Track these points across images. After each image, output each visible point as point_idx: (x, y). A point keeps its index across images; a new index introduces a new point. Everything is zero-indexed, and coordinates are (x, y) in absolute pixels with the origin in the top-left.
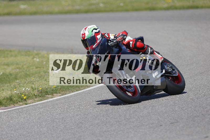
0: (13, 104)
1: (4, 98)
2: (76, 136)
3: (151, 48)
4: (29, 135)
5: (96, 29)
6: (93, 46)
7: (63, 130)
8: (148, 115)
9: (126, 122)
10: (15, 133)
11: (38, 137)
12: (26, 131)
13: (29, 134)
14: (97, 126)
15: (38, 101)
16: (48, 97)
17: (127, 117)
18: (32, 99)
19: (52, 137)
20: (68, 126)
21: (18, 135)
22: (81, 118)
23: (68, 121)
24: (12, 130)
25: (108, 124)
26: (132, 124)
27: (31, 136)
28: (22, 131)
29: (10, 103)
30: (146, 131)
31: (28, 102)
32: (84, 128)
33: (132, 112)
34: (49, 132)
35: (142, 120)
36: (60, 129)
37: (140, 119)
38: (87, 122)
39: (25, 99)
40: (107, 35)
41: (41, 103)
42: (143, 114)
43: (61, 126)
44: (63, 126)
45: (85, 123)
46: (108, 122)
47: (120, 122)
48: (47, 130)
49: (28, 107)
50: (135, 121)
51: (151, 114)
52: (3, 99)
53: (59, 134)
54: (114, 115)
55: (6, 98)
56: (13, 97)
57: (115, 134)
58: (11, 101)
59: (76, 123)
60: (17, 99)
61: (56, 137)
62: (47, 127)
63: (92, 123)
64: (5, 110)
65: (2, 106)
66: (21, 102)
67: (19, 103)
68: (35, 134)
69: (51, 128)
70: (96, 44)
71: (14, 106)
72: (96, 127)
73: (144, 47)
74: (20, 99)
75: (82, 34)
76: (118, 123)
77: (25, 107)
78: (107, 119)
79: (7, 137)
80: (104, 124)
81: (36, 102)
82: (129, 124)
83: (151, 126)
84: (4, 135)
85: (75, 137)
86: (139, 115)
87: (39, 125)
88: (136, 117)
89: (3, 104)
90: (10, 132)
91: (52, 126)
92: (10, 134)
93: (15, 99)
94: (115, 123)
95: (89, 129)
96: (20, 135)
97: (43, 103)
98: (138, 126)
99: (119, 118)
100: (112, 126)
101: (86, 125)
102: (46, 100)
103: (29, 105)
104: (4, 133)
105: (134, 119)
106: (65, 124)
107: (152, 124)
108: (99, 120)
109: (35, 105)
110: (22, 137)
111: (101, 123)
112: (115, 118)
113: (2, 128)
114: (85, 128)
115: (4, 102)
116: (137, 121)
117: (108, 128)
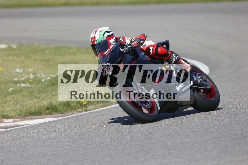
0: (71, 111)
1: (61, 104)
2: (144, 148)
3: (177, 55)
4: (90, 148)
5: (109, 32)
6: (104, 53)
7: (130, 142)
8: (230, 124)
9: (204, 133)
10: (73, 144)
11: (99, 149)
12: (86, 142)
13: (89, 146)
14: (170, 137)
15: (100, 107)
16: (112, 103)
17: (206, 127)
18: (93, 105)
19: (117, 149)
20: (135, 137)
21: (76, 147)
22: (151, 127)
23: (135, 131)
24: (69, 142)
25: (182, 135)
26: (211, 134)
27: (91, 148)
28: (81, 143)
29: (67, 109)
30: (227, 143)
31: (88, 108)
32: (154, 139)
33: (210, 121)
34: (113, 143)
35: (222, 131)
36: (126, 140)
37: (221, 129)
38: (158, 132)
39: (85, 105)
40: (122, 39)
41: (104, 110)
42: (224, 123)
43: (126, 137)
44: (130, 137)
45: (155, 133)
46: (183, 133)
47: (197, 133)
48: (111, 141)
49: (88, 114)
50: (214, 131)
51: (233, 123)
52: (59, 104)
53: (124, 146)
54: (190, 124)
55: (62, 103)
56: (71, 103)
57: (190, 146)
58: (68, 107)
59: (145, 133)
60: (75, 104)
61: (122, 150)
62: (111, 138)
63: (163, 134)
64: (61, 118)
65: (58, 113)
66: (81, 108)
67: (78, 109)
68: (96, 146)
69: (115, 138)
70: (108, 50)
71: (72, 113)
72: (168, 138)
73: (167, 53)
74: (79, 104)
75: (92, 38)
76: (194, 134)
77: (84, 114)
78: (181, 128)
79: (64, 150)
80: (177, 135)
81: (98, 108)
82: (208, 135)
83: (233, 137)
84: (60, 147)
85: (143, 150)
86: (220, 124)
87: (101, 136)
88: (216, 126)
89: (60, 111)
90: (66, 143)
91: (116, 137)
92: (67, 146)
93: (73, 104)
94: (191, 133)
95: (160, 140)
96: (79, 147)
97: (107, 110)
98: (218, 137)
99: (195, 128)
100: (187, 137)
101: (157, 136)
102: (110, 105)
103: (90, 112)
104: (60, 144)
105: (213, 130)
106: (132, 135)
107: (234, 135)
108: (172, 130)
109: (97, 112)
110: (81, 149)
111: (174, 133)
112: (190, 128)
113: (57, 139)
114: (156, 140)
115: (60, 108)
116: (216, 132)
117: (183, 139)
